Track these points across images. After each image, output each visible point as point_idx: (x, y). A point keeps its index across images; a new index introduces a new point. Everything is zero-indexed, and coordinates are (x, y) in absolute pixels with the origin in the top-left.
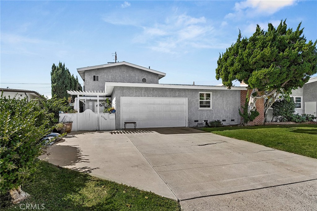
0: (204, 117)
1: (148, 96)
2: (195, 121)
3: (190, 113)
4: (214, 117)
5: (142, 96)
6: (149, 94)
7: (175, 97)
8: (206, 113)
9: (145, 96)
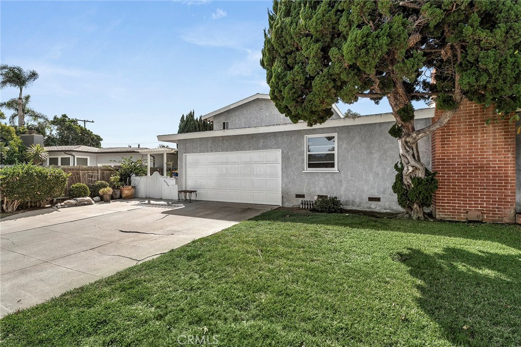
0: (318, 189)
1: (216, 151)
2: (298, 196)
3: (285, 180)
4: (343, 189)
5: (208, 152)
6: (217, 148)
7: (258, 149)
8: (322, 179)
9: (212, 151)
